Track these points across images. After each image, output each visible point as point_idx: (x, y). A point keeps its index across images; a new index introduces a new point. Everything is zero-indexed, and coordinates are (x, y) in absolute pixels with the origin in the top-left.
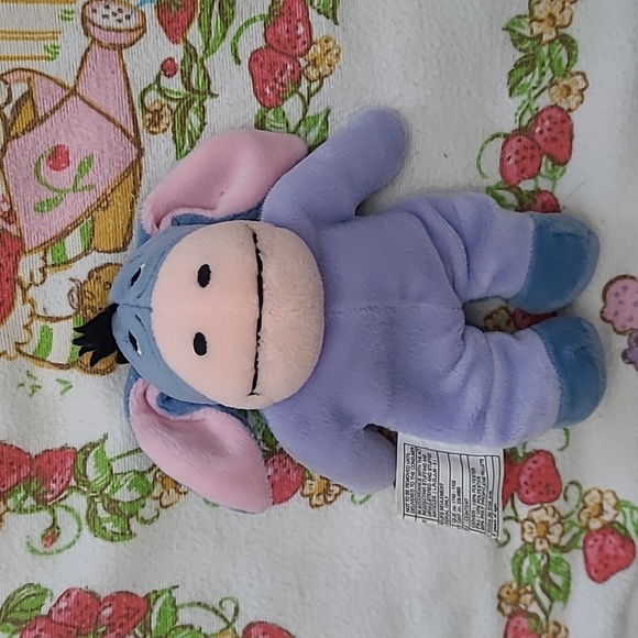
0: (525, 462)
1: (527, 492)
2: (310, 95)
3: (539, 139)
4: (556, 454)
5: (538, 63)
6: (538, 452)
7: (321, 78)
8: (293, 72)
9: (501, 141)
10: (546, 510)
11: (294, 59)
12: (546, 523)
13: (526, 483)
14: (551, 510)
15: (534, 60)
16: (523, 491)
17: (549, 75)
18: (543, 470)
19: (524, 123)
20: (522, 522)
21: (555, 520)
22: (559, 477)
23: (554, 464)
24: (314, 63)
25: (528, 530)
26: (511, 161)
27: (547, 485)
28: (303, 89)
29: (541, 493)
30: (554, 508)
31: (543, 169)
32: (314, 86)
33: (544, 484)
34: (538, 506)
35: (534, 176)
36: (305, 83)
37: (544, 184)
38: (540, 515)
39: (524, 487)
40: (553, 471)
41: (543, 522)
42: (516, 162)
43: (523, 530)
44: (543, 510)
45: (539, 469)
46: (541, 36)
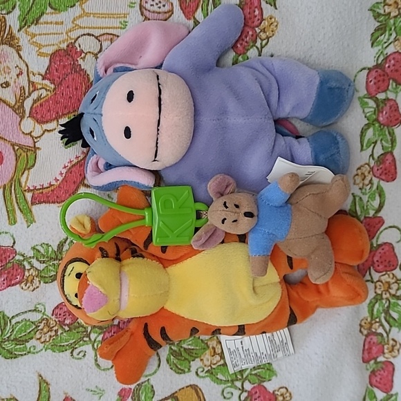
0: (377, 250)
1: (378, 266)
2: (262, 47)
3: (388, 71)
4: (394, 244)
5: (388, 29)
6: (385, 243)
7: (268, 38)
8: (252, 35)
9: (366, 72)
10: (389, 275)
11: (253, 28)
12: (388, 283)
13: (377, 261)
14: (391, 276)
15: (385, 27)
16: (376, 265)
17: (394, 35)
18: (387, 253)
19: (380, 62)
20: (376, 283)
21: (393, 281)
22: (397, 257)
23: (394, 250)
24: (264, 31)
25: (379, 287)
26: (372, 83)
27: (389, 262)
28: (258, 44)
29: (386, 266)
30: (393, 274)
31: (390, 87)
32: (264, 42)
33: (387, 261)
34: (384, 273)
35: (385, 91)
36: (259, 41)
37: (391, 95)
38: (385, 278)
39: (377, 263)
40: (393, 254)
41: (387, 282)
42: (375, 83)
43: (376, 288)
44: (387, 276)
45: (385, 253)
46: (390, 13)
